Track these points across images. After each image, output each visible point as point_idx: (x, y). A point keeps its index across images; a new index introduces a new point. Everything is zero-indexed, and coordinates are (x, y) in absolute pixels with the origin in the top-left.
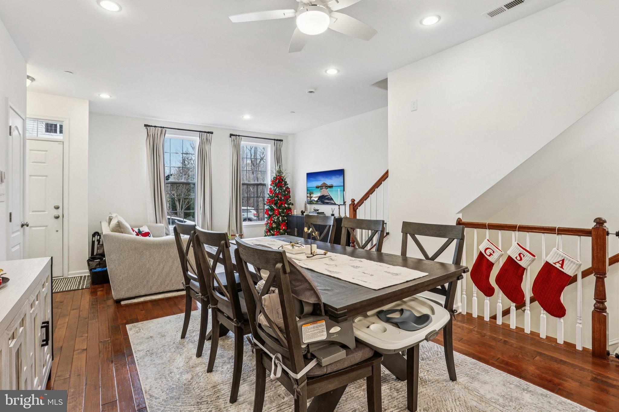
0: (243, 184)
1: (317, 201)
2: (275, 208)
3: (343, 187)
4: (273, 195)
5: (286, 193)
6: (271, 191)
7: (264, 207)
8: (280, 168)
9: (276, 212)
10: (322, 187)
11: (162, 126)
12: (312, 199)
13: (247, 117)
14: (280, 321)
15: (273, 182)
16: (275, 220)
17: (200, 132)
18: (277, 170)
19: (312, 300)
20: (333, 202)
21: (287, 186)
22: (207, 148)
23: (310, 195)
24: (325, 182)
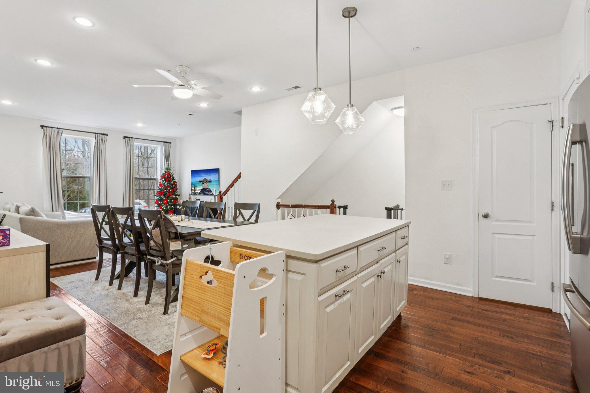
0: (136, 179)
1: (200, 193)
2: (164, 198)
3: (218, 182)
4: (162, 188)
5: (174, 186)
6: (160, 185)
7: (154, 198)
8: (168, 165)
9: (165, 201)
10: (204, 181)
11: (59, 127)
12: (196, 191)
13: (140, 125)
14: (160, 242)
15: (162, 177)
16: (164, 208)
17: (96, 133)
18: (166, 167)
19: (174, 231)
20: (212, 194)
21: (174, 181)
22: (102, 147)
23: (194, 188)
24: (206, 178)
